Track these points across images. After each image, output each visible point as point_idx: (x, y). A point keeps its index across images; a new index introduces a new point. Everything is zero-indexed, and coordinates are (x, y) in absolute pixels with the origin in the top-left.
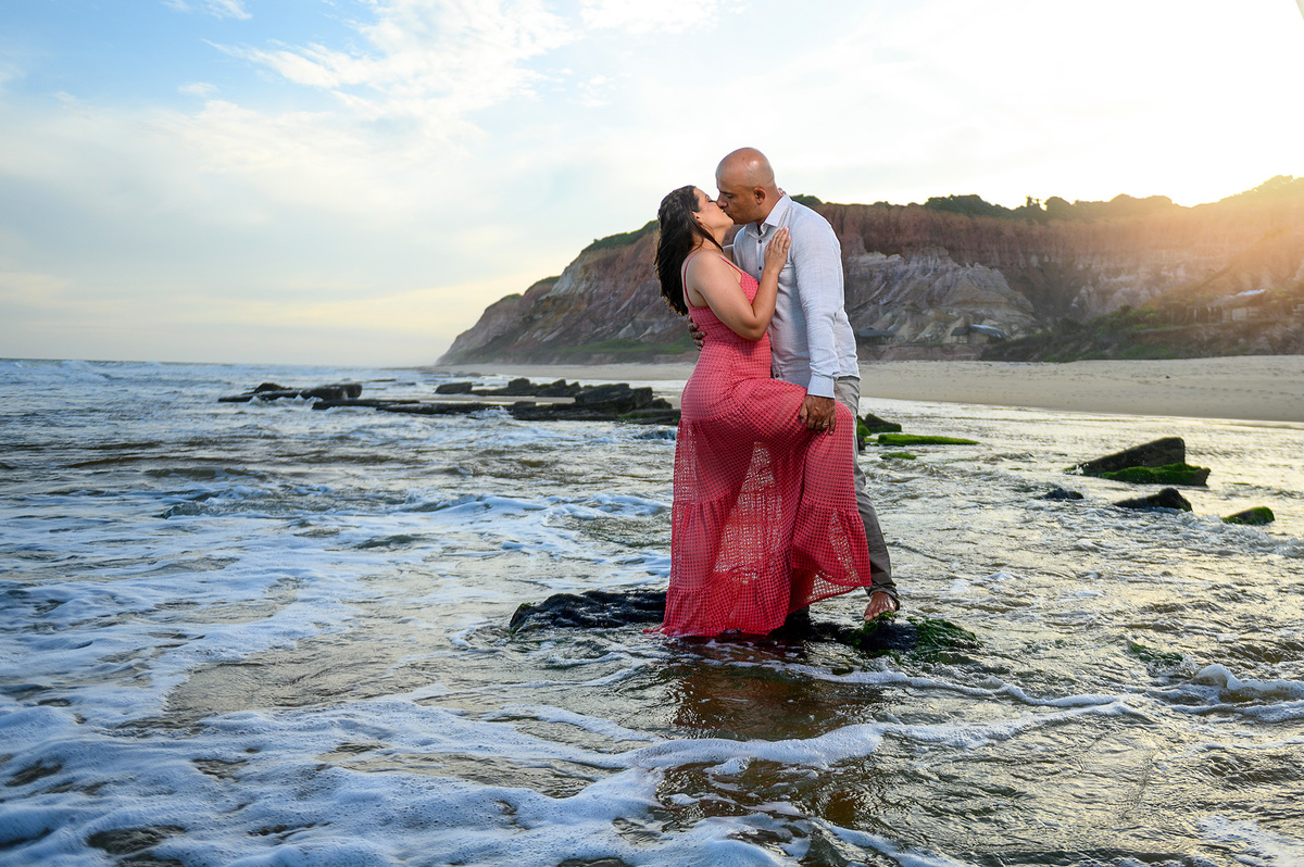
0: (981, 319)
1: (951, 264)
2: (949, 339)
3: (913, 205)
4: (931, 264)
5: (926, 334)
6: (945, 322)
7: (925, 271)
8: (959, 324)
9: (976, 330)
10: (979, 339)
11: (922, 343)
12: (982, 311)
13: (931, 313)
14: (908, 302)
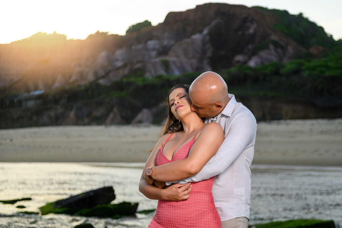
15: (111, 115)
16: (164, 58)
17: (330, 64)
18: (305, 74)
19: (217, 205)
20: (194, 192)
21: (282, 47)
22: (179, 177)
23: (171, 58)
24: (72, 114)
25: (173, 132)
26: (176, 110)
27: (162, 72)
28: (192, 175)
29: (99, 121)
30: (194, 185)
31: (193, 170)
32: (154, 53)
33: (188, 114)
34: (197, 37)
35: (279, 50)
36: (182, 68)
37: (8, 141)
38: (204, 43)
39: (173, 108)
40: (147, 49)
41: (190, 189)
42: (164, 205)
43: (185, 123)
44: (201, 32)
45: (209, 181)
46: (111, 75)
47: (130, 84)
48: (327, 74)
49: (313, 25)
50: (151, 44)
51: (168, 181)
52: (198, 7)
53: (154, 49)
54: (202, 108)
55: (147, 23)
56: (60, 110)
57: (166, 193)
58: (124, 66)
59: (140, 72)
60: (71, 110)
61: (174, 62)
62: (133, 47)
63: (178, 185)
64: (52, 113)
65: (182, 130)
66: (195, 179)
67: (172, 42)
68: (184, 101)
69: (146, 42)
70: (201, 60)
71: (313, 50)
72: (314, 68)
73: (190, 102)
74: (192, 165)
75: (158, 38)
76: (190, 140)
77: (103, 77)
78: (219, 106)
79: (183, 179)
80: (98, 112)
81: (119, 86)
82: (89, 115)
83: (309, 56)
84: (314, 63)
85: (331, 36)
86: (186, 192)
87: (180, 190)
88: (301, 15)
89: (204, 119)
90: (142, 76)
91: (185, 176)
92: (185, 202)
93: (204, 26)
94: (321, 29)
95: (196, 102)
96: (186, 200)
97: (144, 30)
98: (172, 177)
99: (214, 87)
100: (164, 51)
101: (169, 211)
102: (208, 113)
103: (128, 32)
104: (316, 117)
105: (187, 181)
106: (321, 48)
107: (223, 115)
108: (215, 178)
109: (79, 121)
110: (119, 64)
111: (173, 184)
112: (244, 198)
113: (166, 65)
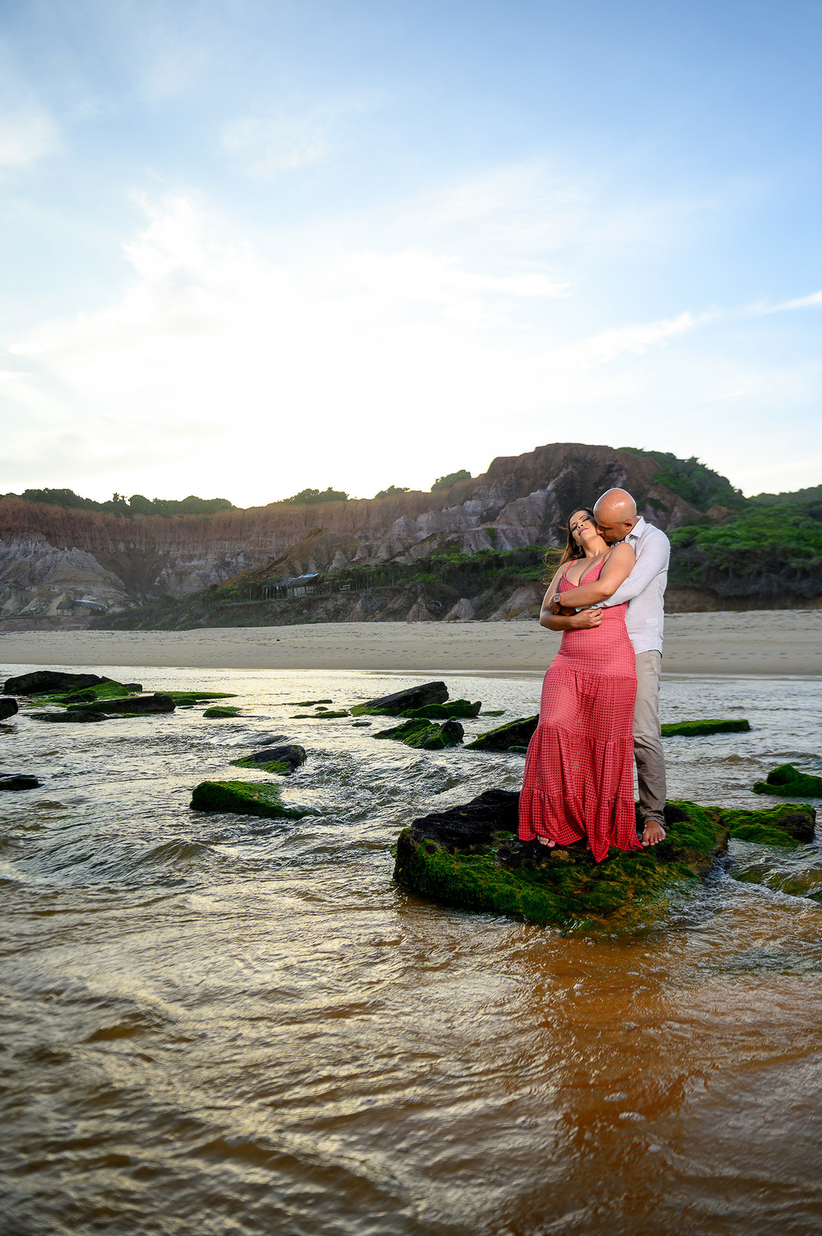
0: (82, 595)
1: (48, 547)
2: (53, 611)
3: (11, 495)
4: (32, 547)
5: (31, 607)
6: (49, 598)
7: (25, 553)
8: (61, 599)
9: (80, 604)
10: (81, 612)
11: (28, 615)
12: (81, 588)
13: (34, 589)
14: (11, 580)
15: (414, 607)
16: (488, 525)
17: (738, 533)
18: (701, 547)
19: (631, 637)
20: (607, 619)
21: (665, 509)
22: (592, 601)
23: (499, 526)
24: (358, 606)
25: (573, 559)
26: (580, 534)
27: (487, 546)
28: (606, 597)
29: (397, 615)
30: (605, 611)
31: (608, 592)
32: (474, 519)
33: (593, 538)
34: (538, 494)
35: (661, 513)
36: (516, 540)
37: (274, 641)
38: (548, 505)
39: (575, 533)
40: (464, 513)
41: (602, 615)
42: (573, 634)
43: (588, 549)
44: (544, 487)
45: (622, 607)
46: (411, 551)
47: (440, 562)
48: (734, 547)
49: (712, 475)
50: (470, 505)
51: (578, 607)
52: (539, 450)
53: (474, 513)
54: (609, 529)
55: (464, 475)
56: (341, 601)
57: (575, 620)
58: (432, 537)
59: (454, 546)
60: (356, 601)
61: (504, 531)
62: (444, 511)
63: (589, 611)
64: (330, 605)
65: (584, 556)
66: (608, 603)
67: (501, 503)
68: (589, 524)
69: (462, 504)
70: (544, 529)
71: (712, 513)
72: (714, 539)
73: (595, 524)
74: (605, 586)
75: (479, 496)
76: (598, 562)
77: (401, 554)
78: (629, 525)
79: (594, 604)
80: (396, 603)
81: (425, 566)
82: (381, 608)
83: (707, 522)
84: (714, 531)
85: (740, 492)
86: (598, 617)
87: (592, 615)
88: (694, 460)
89: (609, 544)
90: (458, 551)
91: (599, 599)
92: (597, 629)
93: (548, 480)
94: (725, 481)
95: (602, 522)
96: (598, 626)
97: (458, 485)
98: (585, 601)
99: (622, 504)
100: (489, 516)
101: (578, 640)
102: (617, 535)
103: (433, 488)
104: (718, 609)
105: (600, 605)
106: (724, 509)
107: (632, 537)
108: (627, 603)
109: (367, 616)
110: (424, 535)
111: (582, 610)
112: (657, 630)
113: (493, 535)
